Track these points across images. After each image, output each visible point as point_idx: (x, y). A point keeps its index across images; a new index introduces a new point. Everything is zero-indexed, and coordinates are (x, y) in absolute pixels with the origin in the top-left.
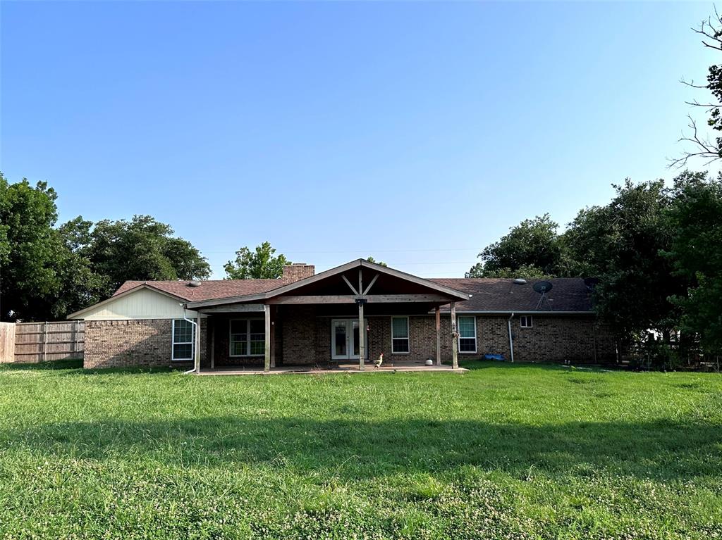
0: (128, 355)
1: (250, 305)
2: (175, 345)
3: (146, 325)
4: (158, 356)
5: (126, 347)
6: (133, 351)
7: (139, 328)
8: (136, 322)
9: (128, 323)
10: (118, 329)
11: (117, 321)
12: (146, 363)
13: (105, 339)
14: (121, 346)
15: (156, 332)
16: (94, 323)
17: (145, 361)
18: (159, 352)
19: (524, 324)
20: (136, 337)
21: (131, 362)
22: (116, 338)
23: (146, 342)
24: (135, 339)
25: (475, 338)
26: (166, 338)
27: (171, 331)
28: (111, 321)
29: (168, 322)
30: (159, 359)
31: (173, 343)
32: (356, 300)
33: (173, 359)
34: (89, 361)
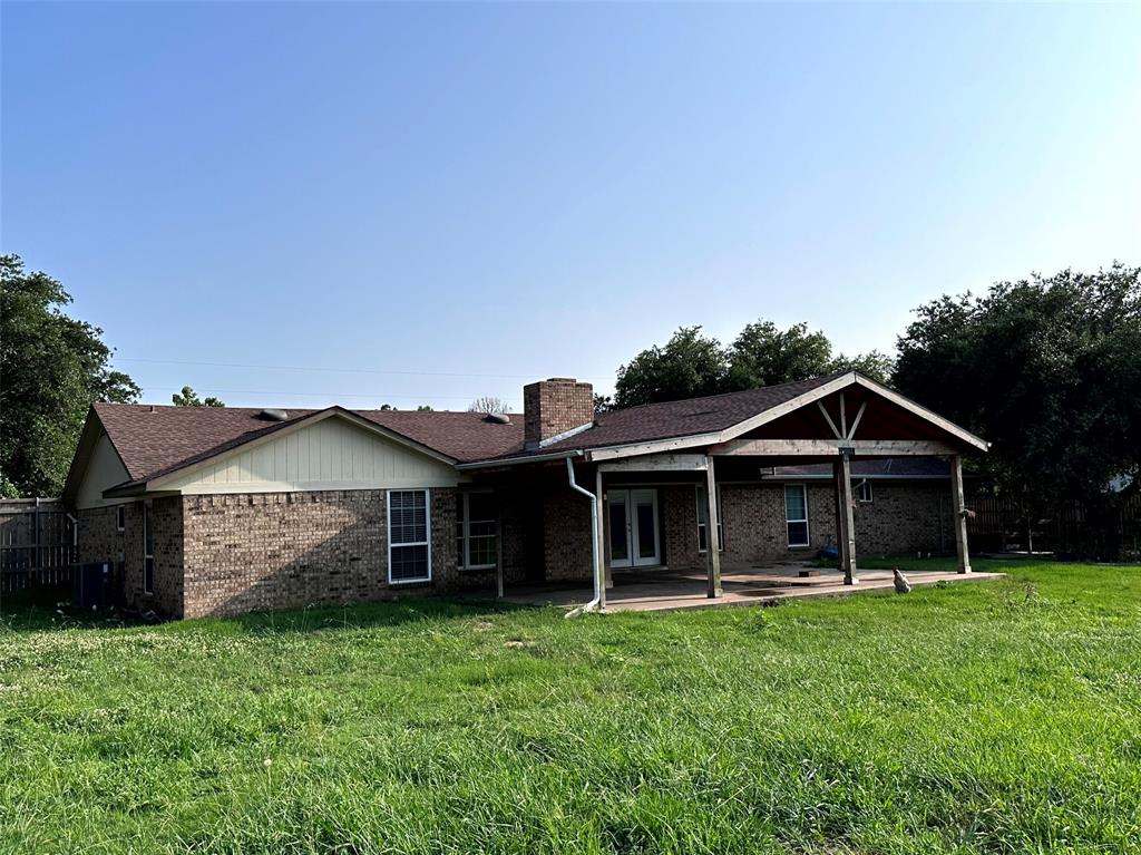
0: (291, 577)
1: (684, 457)
2: (392, 548)
3: (330, 504)
4: (360, 577)
5: (287, 558)
6: (304, 568)
7: (315, 512)
8: (309, 496)
9: (289, 500)
10: (267, 515)
11: (263, 494)
12: (334, 594)
13: (235, 539)
14: (274, 556)
15: (352, 520)
16: (205, 500)
17: (331, 590)
18: (361, 566)
19: (862, 498)
20: (312, 533)
21: (299, 593)
22: (263, 536)
23: (333, 545)
24: (308, 538)
25: (806, 520)
26: (375, 534)
27: (385, 518)
28: (249, 495)
29: (377, 495)
30: (362, 583)
31: (390, 545)
32: (840, 449)
33: (391, 582)
34: (197, 598)
